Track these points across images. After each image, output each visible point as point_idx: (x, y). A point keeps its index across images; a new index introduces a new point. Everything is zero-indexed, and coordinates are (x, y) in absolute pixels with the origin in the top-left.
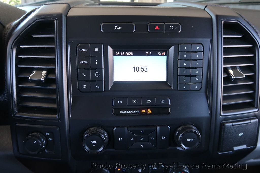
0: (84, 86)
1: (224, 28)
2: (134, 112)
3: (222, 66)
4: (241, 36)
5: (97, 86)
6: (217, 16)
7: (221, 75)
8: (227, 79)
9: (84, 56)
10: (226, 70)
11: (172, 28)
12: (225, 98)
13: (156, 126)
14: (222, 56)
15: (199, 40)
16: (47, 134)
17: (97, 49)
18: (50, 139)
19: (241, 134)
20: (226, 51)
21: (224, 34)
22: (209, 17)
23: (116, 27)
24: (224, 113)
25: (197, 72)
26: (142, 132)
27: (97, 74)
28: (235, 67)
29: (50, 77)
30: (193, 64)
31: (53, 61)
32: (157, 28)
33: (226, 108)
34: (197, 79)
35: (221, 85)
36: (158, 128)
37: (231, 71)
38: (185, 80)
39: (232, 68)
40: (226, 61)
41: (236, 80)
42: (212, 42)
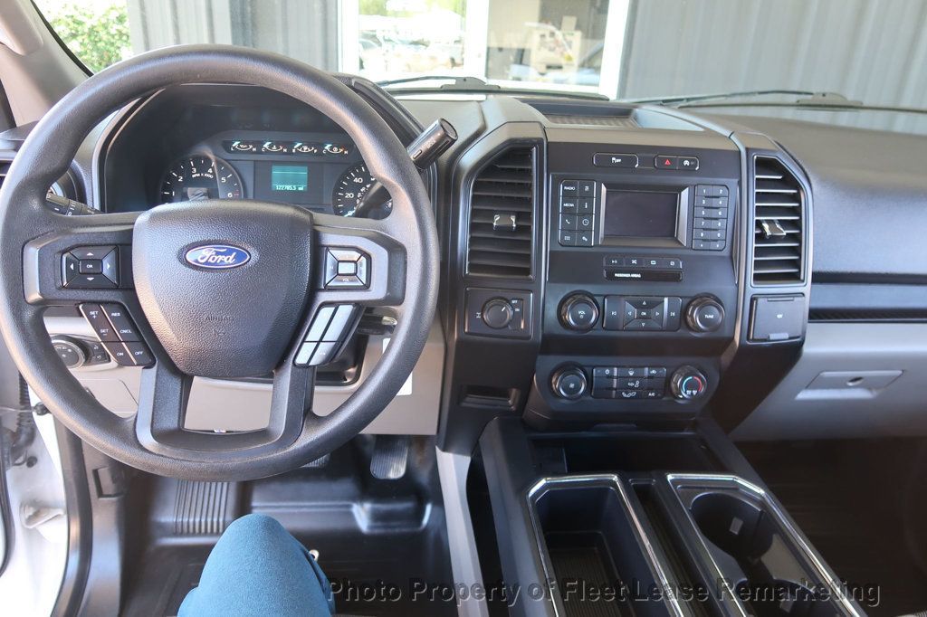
0: (567, 238)
1: (756, 166)
2: (634, 275)
3: (753, 218)
4: (780, 177)
5: (584, 238)
6: (747, 150)
7: (753, 231)
8: (760, 237)
9: (568, 196)
10: (759, 224)
11: (686, 163)
12: (758, 264)
13: (664, 296)
14: (754, 204)
15: (723, 181)
16: (513, 302)
17: (587, 188)
18: (517, 310)
19: (780, 316)
20: (760, 197)
21: (757, 174)
22: (736, 149)
23: (614, 159)
24: (755, 283)
25: (719, 224)
26: (644, 303)
27: (585, 222)
28: (772, 220)
29: (521, 223)
30: (713, 213)
31: (529, 202)
32: (667, 162)
33: (758, 278)
34: (719, 235)
35: (753, 245)
36: (666, 300)
37: (766, 226)
38: (702, 235)
39: (768, 221)
40: (760, 211)
41: (773, 239)
42: (740, 183)
